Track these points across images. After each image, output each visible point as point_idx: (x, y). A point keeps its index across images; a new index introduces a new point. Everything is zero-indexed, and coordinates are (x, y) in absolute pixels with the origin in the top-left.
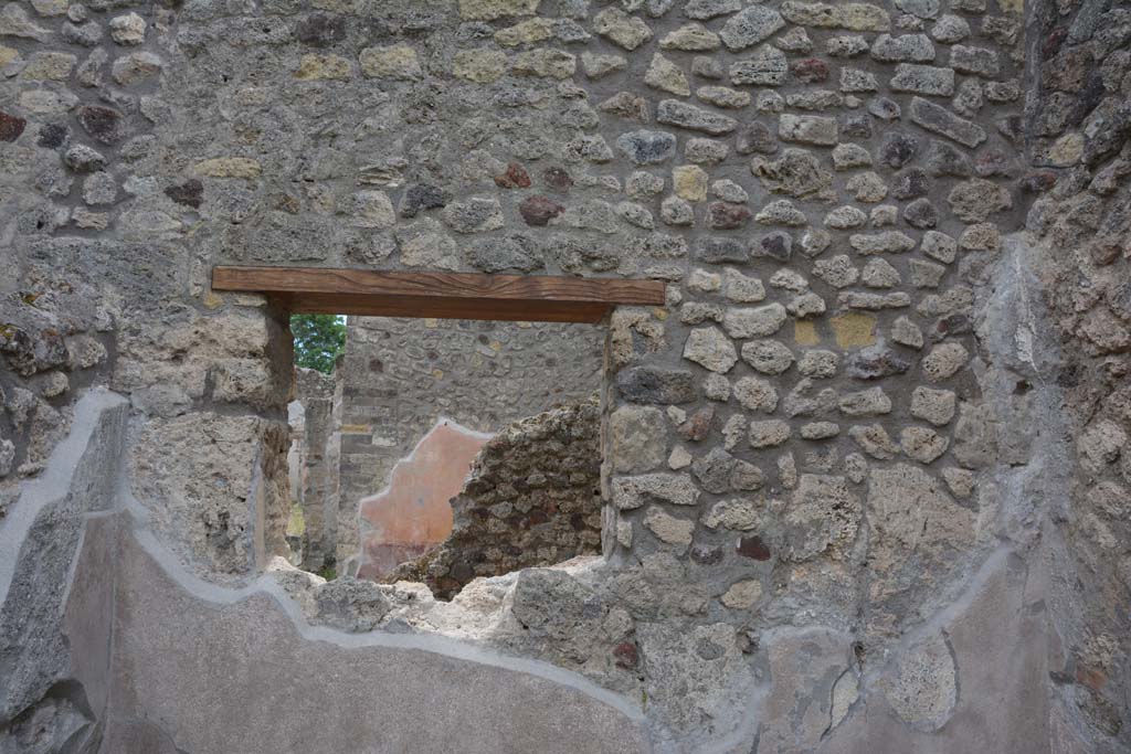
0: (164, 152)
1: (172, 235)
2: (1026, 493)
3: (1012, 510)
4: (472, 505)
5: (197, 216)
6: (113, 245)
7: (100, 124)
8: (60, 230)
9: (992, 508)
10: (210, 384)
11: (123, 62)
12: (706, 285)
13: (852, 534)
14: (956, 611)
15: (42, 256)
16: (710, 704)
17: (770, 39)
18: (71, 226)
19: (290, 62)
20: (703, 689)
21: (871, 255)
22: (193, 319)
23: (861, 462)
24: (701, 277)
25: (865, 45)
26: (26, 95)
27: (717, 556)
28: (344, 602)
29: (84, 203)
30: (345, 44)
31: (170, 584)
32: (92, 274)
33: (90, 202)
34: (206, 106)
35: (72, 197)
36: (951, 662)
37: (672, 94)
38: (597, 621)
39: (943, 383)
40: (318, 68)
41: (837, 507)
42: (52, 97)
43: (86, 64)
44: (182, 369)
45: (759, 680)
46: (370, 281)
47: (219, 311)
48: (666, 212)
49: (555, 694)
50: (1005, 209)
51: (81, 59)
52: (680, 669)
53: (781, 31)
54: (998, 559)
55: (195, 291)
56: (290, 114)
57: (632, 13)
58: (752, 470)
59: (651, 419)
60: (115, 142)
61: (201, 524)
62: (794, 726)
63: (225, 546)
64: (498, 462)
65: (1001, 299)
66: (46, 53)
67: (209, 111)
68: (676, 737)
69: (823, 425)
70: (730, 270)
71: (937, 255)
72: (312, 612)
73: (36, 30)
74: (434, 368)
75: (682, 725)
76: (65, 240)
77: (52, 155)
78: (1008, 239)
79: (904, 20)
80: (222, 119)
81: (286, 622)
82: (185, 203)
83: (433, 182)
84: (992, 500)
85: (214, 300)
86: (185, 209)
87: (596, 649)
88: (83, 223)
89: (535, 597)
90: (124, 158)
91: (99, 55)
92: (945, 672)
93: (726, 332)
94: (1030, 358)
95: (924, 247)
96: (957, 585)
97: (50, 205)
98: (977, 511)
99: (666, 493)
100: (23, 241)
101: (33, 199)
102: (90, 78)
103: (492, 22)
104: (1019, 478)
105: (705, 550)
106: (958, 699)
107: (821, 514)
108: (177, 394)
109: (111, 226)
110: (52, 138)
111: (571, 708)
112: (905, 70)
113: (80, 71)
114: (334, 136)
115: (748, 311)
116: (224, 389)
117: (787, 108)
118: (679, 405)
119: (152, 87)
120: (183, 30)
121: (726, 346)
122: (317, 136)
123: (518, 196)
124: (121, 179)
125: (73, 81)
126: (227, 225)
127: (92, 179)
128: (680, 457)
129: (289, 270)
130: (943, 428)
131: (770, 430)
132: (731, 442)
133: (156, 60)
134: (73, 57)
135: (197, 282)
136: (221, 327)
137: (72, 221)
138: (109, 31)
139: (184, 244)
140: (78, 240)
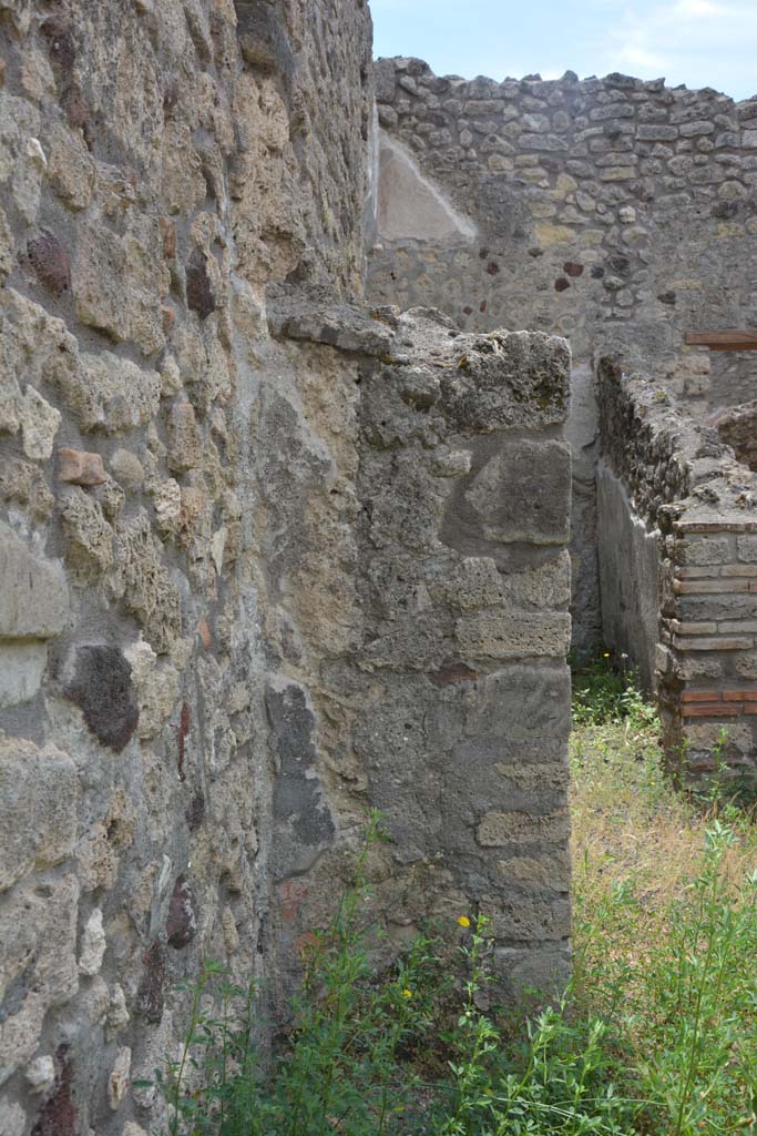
0: (654, 278)
1: (663, 319)
5: (674, 309)
6: (635, 325)
7: (621, 266)
8: (607, 319)
10: (686, 388)
11: (627, 233)
15: (601, 332)
18: (613, 317)
19: (711, 228)
22: (677, 358)
26: (583, 253)
29: (618, 305)
30: (738, 217)
32: (627, 339)
33: (621, 305)
34: (673, 254)
35: (613, 303)
40: (724, 230)
42: (594, 253)
43: (610, 234)
47: (688, 354)
51: (607, 232)
55: (677, 345)
56: (714, 255)
60: (630, 274)
66: (589, 231)
67: (675, 256)
73: (584, 219)
76: (611, 324)
77: (598, 282)
80: (681, 260)
82: (668, 303)
85: (686, 349)
86: (669, 306)
88: (618, 315)
90: (635, 282)
91: (615, 230)
97: (601, 308)
100: (590, 325)
101: (592, 304)
102: (612, 242)
110: (598, 273)
113: (607, 239)
114: (737, 266)
116: (693, 390)
119: (643, 245)
120: (656, 215)
122: (729, 267)
124: (635, 293)
125: (604, 244)
126: (690, 313)
127: (620, 294)
129: (722, 333)
133: (644, 231)
134: (602, 232)
135: (677, 341)
136: (690, 361)
137: (613, 315)
138: (619, 217)
139: (669, 323)
140: (618, 323)
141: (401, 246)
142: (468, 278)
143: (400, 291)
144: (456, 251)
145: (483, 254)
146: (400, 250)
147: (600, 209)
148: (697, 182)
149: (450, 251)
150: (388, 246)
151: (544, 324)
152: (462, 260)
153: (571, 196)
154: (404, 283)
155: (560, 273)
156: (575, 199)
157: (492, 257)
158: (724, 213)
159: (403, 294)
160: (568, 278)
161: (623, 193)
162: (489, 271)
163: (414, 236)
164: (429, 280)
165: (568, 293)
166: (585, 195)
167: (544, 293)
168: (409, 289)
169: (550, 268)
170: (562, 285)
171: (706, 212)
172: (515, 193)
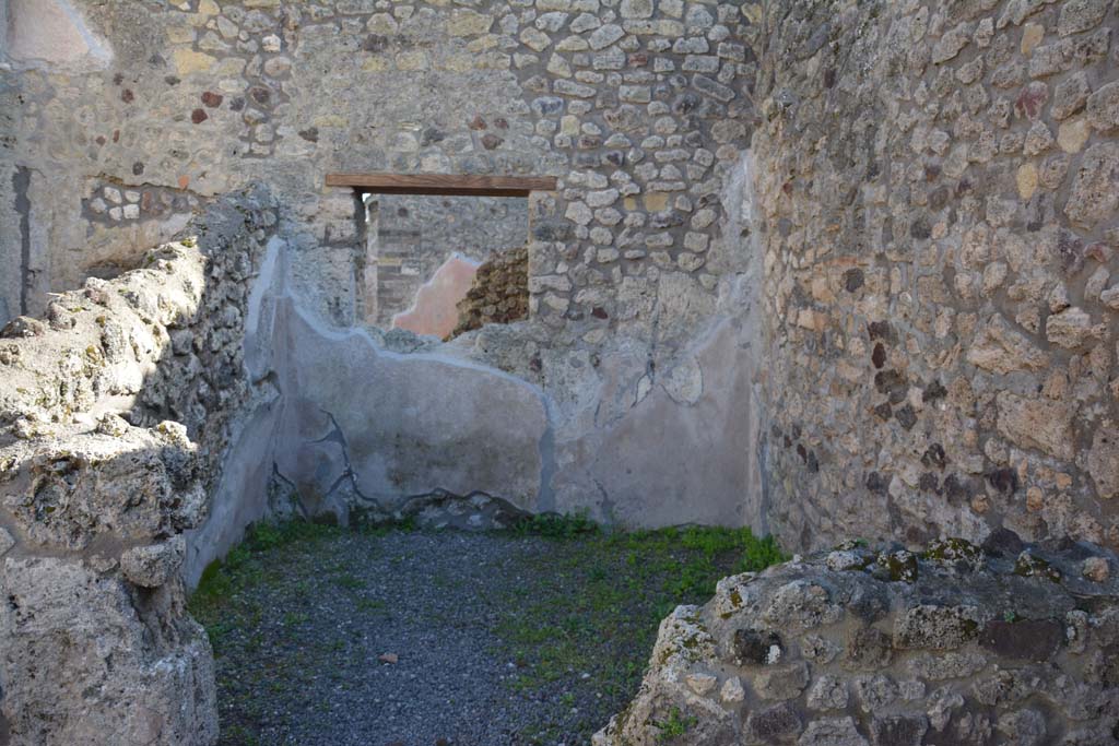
0: (296, 112)
1: (304, 157)
2: (743, 288)
3: (736, 295)
4: (470, 307)
5: (316, 147)
6: (274, 163)
7: (262, 97)
8: (245, 156)
9: (725, 295)
10: (328, 233)
11: (270, 63)
12: (576, 180)
13: (650, 308)
14: (703, 347)
15: (238, 169)
16: (576, 389)
17: (616, 43)
18: (251, 154)
19: (359, 62)
20: (573, 382)
21: (666, 163)
22: (318, 200)
23: (656, 271)
24: (574, 177)
25: (668, 45)
26: (221, 82)
27: (581, 317)
28: (398, 339)
29: (256, 141)
30: (387, 51)
31: (313, 331)
33: (260, 140)
34: (317, 87)
35: (250, 138)
36: (699, 373)
37: (562, 77)
38: (520, 348)
39: (703, 230)
40: (373, 65)
41: (643, 294)
42: (235, 83)
43: (251, 64)
44: (313, 226)
45: (601, 379)
46: (407, 180)
47: (330, 196)
48: (557, 142)
49: (500, 382)
50: (741, 136)
51: (249, 61)
52: (561, 371)
53: (623, 38)
54: (726, 322)
55: (317, 186)
56: (361, 91)
57: (540, 31)
58: (598, 275)
59: (548, 249)
60: (271, 108)
61: (326, 303)
62: (617, 401)
63: (338, 314)
64: (486, 279)
65: (735, 186)
66: (229, 59)
67: (319, 90)
68: (559, 404)
69: (636, 251)
70: (589, 171)
71: (701, 162)
72: (382, 344)
73: (225, 47)
74: (447, 214)
75: (562, 400)
76: (249, 161)
77: (237, 114)
78: (742, 153)
79: (692, 30)
80: (326, 94)
81: (370, 349)
82: (309, 140)
83: (437, 127)
84: (726, 291)
85: (326, 190)
86: (311, 143)
87: (521, 362)
88: (257, 152)
89: (491, 336)
90: (276, 116)
91: (257, 60)
92: (697, 377)
93: (587, 204)
94: (749, 217)
95: (695, 158)
96: (705, 334)
97: (239, 142)
98: (717, 296)
99: (556, 285)
100: (226, 161)
101: (229, 139)
102: (254, 72)
103: (466, 37)
104: (740, 279)
105: (575, 314)
106: (703, 390)
107: (634, 297)
108: (310, 238)
109: (272, 153)
110: (237, 105)
111: (508, 389)
112: (690, 59)
113: (248, 68)
114: (385, 103)
115: (599, 193)
116: (335, 235)
117: (623, 83)
118: (562, 241)
119: (286, 76)
120: (302, 44)
121: (587, 212)
122: (376, 103)
123: (480, 133)
124: (275, 127)
125: (244, 74)
126: (332, 151)
127: (260, 128)
128: (562, 268)
129: (366, 175)
130: (701, 254)
131: (607, 255)
132: (587, 261)
133: (288, 62)
134: (244, 61)
135: (317, 182)
136: (331, 205)
137: (251, 151)
138: (261, 45)
139: (311, 161)
140: (255, 161)
141: (31, 67)
142: (101, 106)
143: (28, 116)
144: (88, 76)
145: (118, 79)
146: (29, 71)
147: (242, 37)
148: (346, 12)
149: (82, 75)
150: (16, 66)
151: (181, 158)
152: (94, 84)
153: (213, 21)
154: (33, 108)
155: (197, 104)
156: (216, 24)
157: (126, 83)
158: (374, 45)
159: (31, 119)
160: (206, 109)
161: (267, 21)
162: (124, 99)
163: (44, 56)
164: (61, 105)
165: (205, 126)
166: (227, 21)
167: (179, 124)
168: (38, 114)
169: (187, 97)
170: (199, 117)
171: (353, 45)
172: (153, 15)
